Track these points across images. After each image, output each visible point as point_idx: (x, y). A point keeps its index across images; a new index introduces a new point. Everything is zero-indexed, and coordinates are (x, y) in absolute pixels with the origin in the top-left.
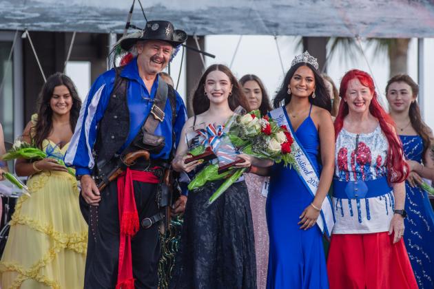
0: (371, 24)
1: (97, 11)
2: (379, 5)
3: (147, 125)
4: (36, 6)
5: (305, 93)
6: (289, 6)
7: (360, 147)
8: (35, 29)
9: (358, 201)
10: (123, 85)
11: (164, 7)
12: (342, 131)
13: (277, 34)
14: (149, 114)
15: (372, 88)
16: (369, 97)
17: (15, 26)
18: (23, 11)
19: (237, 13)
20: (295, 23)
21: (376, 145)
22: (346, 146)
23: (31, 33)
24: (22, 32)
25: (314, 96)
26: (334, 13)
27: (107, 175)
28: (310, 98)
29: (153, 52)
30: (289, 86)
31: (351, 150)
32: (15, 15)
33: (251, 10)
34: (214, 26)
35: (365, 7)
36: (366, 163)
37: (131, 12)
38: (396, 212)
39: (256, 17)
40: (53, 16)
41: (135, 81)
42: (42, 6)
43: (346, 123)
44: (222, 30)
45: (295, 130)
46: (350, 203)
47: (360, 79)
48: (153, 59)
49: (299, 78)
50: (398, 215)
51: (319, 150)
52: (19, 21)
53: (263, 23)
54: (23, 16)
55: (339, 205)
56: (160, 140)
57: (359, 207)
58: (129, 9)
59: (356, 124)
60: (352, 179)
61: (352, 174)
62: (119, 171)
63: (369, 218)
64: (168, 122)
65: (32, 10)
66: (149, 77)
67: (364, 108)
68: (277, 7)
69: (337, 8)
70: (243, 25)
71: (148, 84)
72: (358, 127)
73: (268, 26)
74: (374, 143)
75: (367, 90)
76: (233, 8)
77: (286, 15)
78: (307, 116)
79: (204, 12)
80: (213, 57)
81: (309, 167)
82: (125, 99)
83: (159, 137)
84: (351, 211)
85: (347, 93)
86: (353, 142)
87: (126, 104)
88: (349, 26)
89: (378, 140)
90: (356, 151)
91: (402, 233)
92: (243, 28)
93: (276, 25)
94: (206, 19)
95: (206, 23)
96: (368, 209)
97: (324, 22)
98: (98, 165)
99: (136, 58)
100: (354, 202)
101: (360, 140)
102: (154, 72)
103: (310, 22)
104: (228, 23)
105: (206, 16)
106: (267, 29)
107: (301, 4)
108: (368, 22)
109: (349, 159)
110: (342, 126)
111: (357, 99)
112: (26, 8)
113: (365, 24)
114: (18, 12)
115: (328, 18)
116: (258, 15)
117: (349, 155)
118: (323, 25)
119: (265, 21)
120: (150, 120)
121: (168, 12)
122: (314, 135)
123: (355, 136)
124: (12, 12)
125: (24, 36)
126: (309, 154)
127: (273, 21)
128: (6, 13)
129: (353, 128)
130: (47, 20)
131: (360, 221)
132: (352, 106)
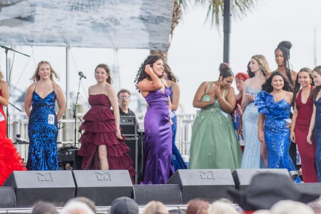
6: (38, 32)
13: (33, 45)
19: (14, 35)
20: (41, 40)
26: (59, 35)
33: (21, 34)
34: (4, 41)
39: (23, 37)
53: (26, 40)
68: (33, 32)
69: (60, 33)
73: (29, 41)
76: (12, 32)
88: (66, 42)
92: (17, 42)
93: (32, 41)
97: (54, 39)
103: (48, 39)
104: (9, 39)
106: (28, 43)
107: (44, 31)
113: (76, 41)
115: (56, 38)
118: (54, 41)
119: (27, 39)
127: (31, 39)
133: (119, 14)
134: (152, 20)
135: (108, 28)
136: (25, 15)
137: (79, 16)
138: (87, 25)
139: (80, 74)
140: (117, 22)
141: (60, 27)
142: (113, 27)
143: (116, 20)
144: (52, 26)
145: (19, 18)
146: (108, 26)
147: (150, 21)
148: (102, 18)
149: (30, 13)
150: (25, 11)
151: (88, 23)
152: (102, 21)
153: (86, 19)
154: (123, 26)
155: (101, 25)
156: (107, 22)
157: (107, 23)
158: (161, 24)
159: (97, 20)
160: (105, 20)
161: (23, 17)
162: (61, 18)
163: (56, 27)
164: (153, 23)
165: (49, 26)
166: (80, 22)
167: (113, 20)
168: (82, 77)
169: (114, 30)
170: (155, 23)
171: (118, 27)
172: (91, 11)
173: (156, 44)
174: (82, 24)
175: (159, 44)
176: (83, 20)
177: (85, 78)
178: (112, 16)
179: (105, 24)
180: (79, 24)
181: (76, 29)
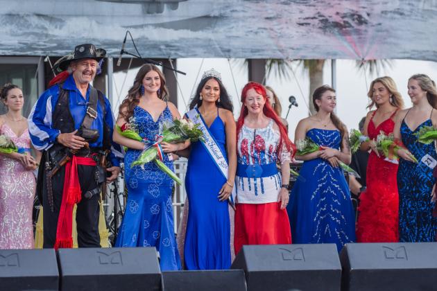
0: (298, 49)
1: (99, 42)
2: (303, 35)
3: (85, 123)
4: (55, 39)
5: (213, 99)
6: (238, 37)
7: (257, 139)
8: (53, 55)
9: (255, 180)
10: (65, 95)
11: (147, 38)
12: (243, 127)
13: (230, 57)
14: (85, 114)
15: (265, 96)
16: (262, 102)
17: (40, 53)
18: (45, 42)
19: (200, 42)
20: (242, 49)
21: (268, 137)
22: (247, 138)
23: (51, 58)
24: (44, 57)
25: (219, 100)
26: (271, 42)
27: (58, 162)
28: (216, 102)
29: (83, 68)
30: (201, 94)
31: (250, 141)
32: (39, 45)
33: (210, 40)
34: (184, 52)
35: (293, 37)
36: (261, 151)
37: (124, 42)
38: (282, 186)
39: (214, 45)
40: (67, 45)
41: (74, 91)
42: (59, 38)
43: (246, 121)
44: (190, 54)
45: (209, 127)
46: (249, 180)
47: (255, 89)
48: (84, 73)
49: (209, 88)
50: (284, 188)
51: (226, 141)
52: (42, 49)
53: (219, 49)
54: (45, 45)
55: (241, 183)
56: (96, 132)
57: (255, 184)
58: (122, 40)
59: (253, 122)
60: (251, 163)
61: (251, 159)
62: (68, 158)
63: (263, 192)
64: (100, 118)
65: (51, 41)
66: (83, 86)
67: (259, 111)
68: (229, 37)
70: (205, 51)
71: (83, 92)
72: (256, 124)
74: (267, 135)
75: (261, 97)
76: (197, 39)
77: (235, 44)
78: (217, 116)
79: (176, 42)
80: (185, 74)
81: (220, 154)
82: (67, 106)
83: (94, 130)
84: (250, 187)
85: (247, 100)
86: (252, 135)
87: (68, 109)
88: (282, 51)
89: (271, 133)
90: (254, 142)
91: (287, 201)
92: (205, 53)
93: (229, 51)
94: (178, 46)
95: (178, 50)
96: (262, 185)
97: (264, 48)
98: (51, 155)
99: (72, 74)
100: (252, 180)
101: (257, 133)
102: (86, 82)
103: (253, 48)
104: (193, 49)
105: (178, 44)
106: (222, 54)
107: (247, 35)
108: (295, 48)
109: (249, 147)
110: (243, 122)
111: (254, 104)
112: (47, 40)
113: (293, 49)
114: (41, 43)
115: (267, 45)
116: (215, 43)
117: (249, 145)
118: (263, 50)
120: (86, 118)
121: (150, 41)
122: (222, 128)
123: (253, 130)
124: (38, 43)
125: (46, 60)
126: (219, 144)
127: (227, 48)
128: (32, 44)
129: (252, 125)
130: (62, 48)
131: (256, 194)
132: (250, 109)
133: (364, 8)
134: (416, 16)
135: (347, 29)
136: (216, 13)
137: (301, 12)
138: (313, 25)
139: (292, 99)
140: (361, 21)
141: (272, 30)
142: (356, 27)
143: (360, 17)
144: (259, 28)
145: (207, 17)
146: (347, 25)
147: (414, 17)
148: (338, 13)
149: (223, 9)
150: (215, 7)
151: (316, 21)
152: (338, 19)
153: (312, 16)
154: (373, 26)
155: (337, 25)
156: (346, 19)
157: (344, 22)
158: (431, 21)
159: (330, 17)
160: (343, 17)
161: (212, 15)
162: (272, 16)
163: (265, 29)
164: (418, 20)
165: (255, 28)
166: (302, 21)
167: (356, 17)
168: (293, 104)
169: (358, 32)
170: (421, 21)
171: (363, 27)
172: (320, 4)
173: (424, 51)
174: (306, 24)
175: (428, 51)
176: (307, 18)
177: (297, 105)
178: (353, 11)
179: (342, 23)
180: (302, 24)
181: (297, 32)
